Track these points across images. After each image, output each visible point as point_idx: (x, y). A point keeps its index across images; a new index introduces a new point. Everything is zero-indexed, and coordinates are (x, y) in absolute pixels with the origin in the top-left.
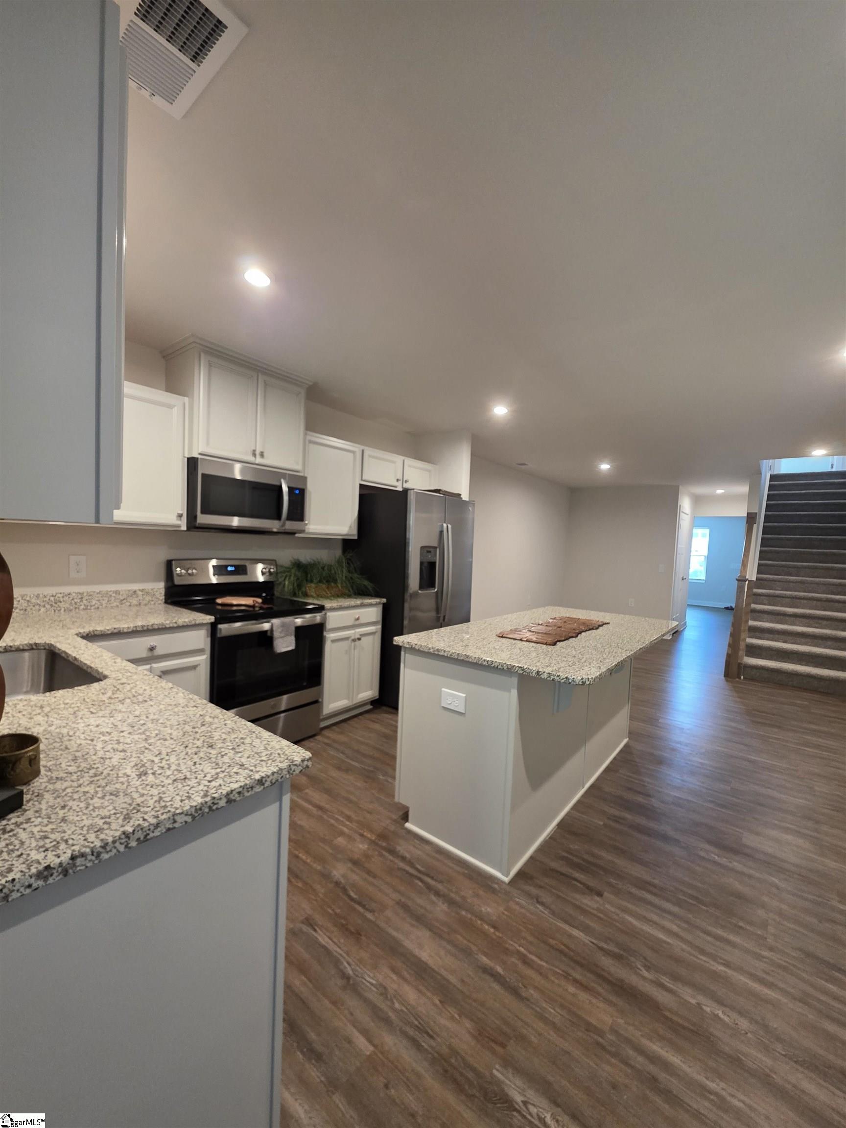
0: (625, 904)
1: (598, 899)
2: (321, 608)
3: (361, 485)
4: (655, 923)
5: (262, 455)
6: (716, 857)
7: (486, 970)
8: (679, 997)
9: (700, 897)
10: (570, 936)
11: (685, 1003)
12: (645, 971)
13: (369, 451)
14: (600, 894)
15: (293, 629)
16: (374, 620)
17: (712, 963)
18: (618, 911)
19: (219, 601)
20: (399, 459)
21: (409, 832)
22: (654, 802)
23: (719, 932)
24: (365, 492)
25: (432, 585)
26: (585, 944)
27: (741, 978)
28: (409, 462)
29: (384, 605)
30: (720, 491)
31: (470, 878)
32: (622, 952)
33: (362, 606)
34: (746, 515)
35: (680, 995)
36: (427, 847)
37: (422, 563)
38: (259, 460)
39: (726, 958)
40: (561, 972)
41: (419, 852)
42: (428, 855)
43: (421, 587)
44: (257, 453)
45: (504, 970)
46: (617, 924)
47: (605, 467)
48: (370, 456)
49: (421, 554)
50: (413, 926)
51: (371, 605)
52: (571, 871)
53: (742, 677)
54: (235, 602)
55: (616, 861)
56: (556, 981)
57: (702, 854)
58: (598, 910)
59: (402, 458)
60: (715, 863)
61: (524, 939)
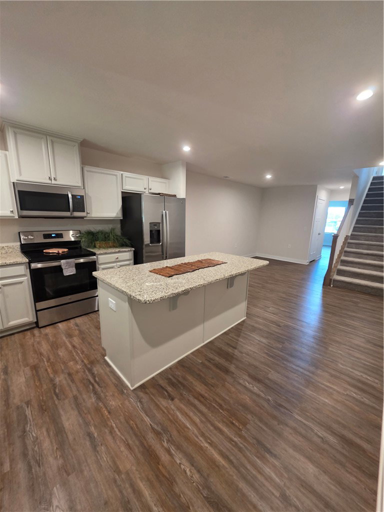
0: (182, 406)
1: (170, 401)
2: (94, 254)
3: (122, 192)
4: (190, 417)
5: (55, 179)
6: (247, 384)
7: (90, 435)
8: (173, 459)
9: (223, 405)
10: (143, 420)
11: (173, 462)
12: (166, 443)
13: (126, 174)
14: (172, 399)
15: (74, 265)
16: (128, 258)
17: (204, 442)
18: (175, 409)
19: (44, 251)
20: (145, 178)
21: (105, 361)
22: (236, 352)
23: (220, 425)
24: (124, 196)
25: (159, 241)
26: (147, 425)
27: (213, 452)
28: (151, 179)
29: (134, 251)
30: (342, 187)
31: (116, 386)
32: (162, 431)
33: (119, 252)
34: (348, 200)
35: (175, 458)
36: (108, 369)
37: (151, 231)
38: (53, 182)
39: (213, 439)
40: (124, 439)
41: (102, 371)
42: (106, 373)
43: (151, 242)
44: (53, 179)
45: (98, 435)
46: (170, 416)
47: (269, 177)
48: (126, 177)
49: (150, 227)
50: (72, 408)
51: (125, 251)
52: (167, 386)
53: (332, 286)
54: (51, 252)
55: (194, 382)
56: (119, 444)
57: (241, 381)
58: (166, 408)
59: (147, 177)
60: (245, 387)
61: (119, 420)
